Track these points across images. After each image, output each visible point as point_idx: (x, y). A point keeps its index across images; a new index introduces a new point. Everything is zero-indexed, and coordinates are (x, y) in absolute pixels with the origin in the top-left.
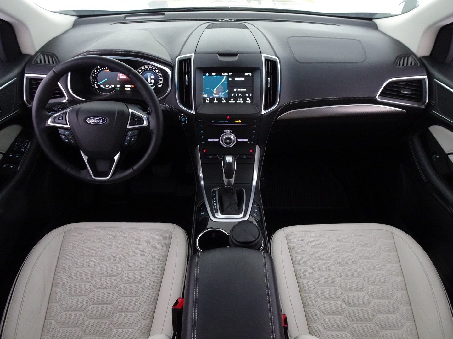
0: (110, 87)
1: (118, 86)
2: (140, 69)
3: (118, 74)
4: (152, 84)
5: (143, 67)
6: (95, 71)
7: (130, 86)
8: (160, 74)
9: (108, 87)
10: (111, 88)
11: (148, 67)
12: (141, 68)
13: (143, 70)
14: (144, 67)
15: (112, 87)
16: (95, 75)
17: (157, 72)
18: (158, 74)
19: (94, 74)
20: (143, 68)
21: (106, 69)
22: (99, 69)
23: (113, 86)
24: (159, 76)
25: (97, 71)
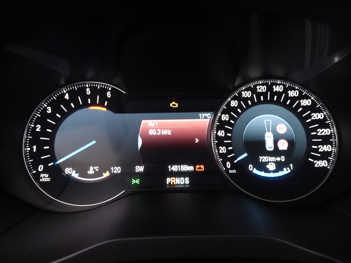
0: (106, 175)
1: (140, 169)
2: (234, 99)
3: (143, 121)
4: (283, 159)
5: (247, 90)
6: (49, 110)
7: (190, 168)
8: (318, 116)
9: (97, 174)
10: (108, 179)
11: (270, 88)
12: (240, 94)
13: (245, 100)
14: (254, 90)
15: (113, 176)
16: (45, 125)
17: (306, 108)
18: (309, 116)
19: (41, 121)
20: (247, 94)
21: (94, 103)
22: (67, 103)
23: (117, 170)
24: (314, 122)
25: (56, 109)
